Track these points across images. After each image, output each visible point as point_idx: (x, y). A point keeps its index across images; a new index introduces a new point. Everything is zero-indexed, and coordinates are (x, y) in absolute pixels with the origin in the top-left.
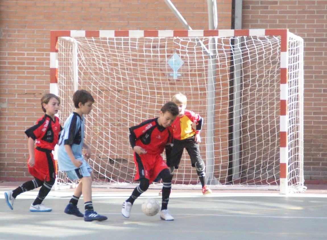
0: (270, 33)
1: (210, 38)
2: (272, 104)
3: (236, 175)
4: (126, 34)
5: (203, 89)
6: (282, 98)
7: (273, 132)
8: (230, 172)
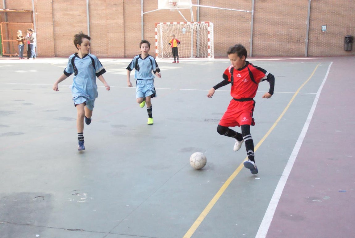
0: (206, 23)
1: (192, 24)
2: (206, 39)
3: (198, 56)
4: (173, 23)
5: (191, 36)
6: (209, 38)
7: (207, 46)
8: (197, 55)
